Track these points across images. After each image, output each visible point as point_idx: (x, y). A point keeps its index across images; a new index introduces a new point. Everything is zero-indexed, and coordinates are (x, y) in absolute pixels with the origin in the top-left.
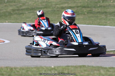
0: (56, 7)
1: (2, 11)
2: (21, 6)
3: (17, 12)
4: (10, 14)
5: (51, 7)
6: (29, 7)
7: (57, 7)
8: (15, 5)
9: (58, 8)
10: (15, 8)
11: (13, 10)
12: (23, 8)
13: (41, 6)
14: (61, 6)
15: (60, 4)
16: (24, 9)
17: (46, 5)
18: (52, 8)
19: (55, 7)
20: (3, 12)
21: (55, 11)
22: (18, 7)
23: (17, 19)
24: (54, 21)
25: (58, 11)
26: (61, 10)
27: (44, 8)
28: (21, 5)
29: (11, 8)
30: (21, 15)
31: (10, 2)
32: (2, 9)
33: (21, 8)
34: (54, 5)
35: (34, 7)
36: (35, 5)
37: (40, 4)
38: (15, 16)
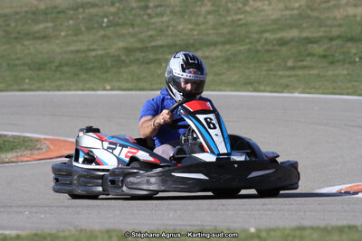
0: (263, 40)
1: (93, 54)
2: (151, 36)
3: (138, 55)
4: (118, 62)
5: (247, 40)
6: (178, 42)
7: (266, 39)
8: (133, 35)
9: (267, 42)
10: (132, 42)
11: (129, 51)
12: (159, 43)
13: (214, 38)
14: (279, 35)
15: (273, 31)
16: (162, 46)
17: (229, 33)
18: (250, 43)
19: (258, 41)
20: (94, 57)
21: (257, 51)
22: (142, 41)
23: (139, 79)
24: (256, 85)
25: (268, 51)
26: (277, 48)
27: (224, 43)
28: (150, 33)
29: (121, 44)
30: (152, 66)
31: (118, 25)
32: (95, 47)
33: (153, 44)
34: (257, 33)
35: (191, 41)
36: (195, 33)
37: (211, 32)
38: (134, 68)
